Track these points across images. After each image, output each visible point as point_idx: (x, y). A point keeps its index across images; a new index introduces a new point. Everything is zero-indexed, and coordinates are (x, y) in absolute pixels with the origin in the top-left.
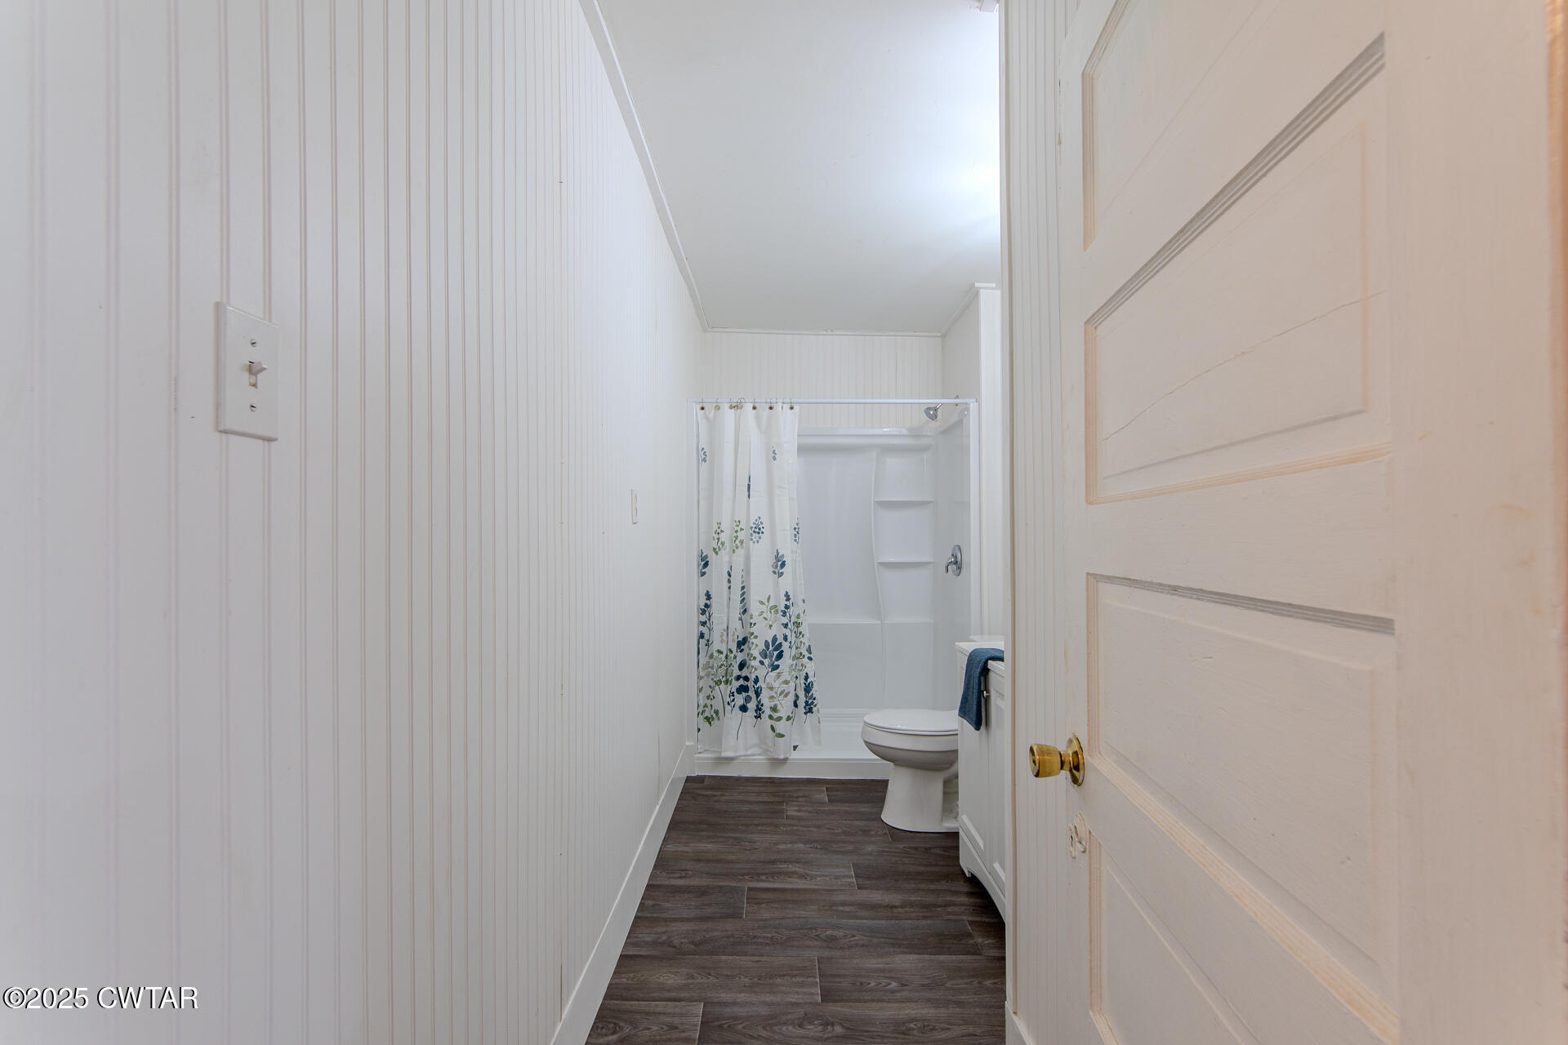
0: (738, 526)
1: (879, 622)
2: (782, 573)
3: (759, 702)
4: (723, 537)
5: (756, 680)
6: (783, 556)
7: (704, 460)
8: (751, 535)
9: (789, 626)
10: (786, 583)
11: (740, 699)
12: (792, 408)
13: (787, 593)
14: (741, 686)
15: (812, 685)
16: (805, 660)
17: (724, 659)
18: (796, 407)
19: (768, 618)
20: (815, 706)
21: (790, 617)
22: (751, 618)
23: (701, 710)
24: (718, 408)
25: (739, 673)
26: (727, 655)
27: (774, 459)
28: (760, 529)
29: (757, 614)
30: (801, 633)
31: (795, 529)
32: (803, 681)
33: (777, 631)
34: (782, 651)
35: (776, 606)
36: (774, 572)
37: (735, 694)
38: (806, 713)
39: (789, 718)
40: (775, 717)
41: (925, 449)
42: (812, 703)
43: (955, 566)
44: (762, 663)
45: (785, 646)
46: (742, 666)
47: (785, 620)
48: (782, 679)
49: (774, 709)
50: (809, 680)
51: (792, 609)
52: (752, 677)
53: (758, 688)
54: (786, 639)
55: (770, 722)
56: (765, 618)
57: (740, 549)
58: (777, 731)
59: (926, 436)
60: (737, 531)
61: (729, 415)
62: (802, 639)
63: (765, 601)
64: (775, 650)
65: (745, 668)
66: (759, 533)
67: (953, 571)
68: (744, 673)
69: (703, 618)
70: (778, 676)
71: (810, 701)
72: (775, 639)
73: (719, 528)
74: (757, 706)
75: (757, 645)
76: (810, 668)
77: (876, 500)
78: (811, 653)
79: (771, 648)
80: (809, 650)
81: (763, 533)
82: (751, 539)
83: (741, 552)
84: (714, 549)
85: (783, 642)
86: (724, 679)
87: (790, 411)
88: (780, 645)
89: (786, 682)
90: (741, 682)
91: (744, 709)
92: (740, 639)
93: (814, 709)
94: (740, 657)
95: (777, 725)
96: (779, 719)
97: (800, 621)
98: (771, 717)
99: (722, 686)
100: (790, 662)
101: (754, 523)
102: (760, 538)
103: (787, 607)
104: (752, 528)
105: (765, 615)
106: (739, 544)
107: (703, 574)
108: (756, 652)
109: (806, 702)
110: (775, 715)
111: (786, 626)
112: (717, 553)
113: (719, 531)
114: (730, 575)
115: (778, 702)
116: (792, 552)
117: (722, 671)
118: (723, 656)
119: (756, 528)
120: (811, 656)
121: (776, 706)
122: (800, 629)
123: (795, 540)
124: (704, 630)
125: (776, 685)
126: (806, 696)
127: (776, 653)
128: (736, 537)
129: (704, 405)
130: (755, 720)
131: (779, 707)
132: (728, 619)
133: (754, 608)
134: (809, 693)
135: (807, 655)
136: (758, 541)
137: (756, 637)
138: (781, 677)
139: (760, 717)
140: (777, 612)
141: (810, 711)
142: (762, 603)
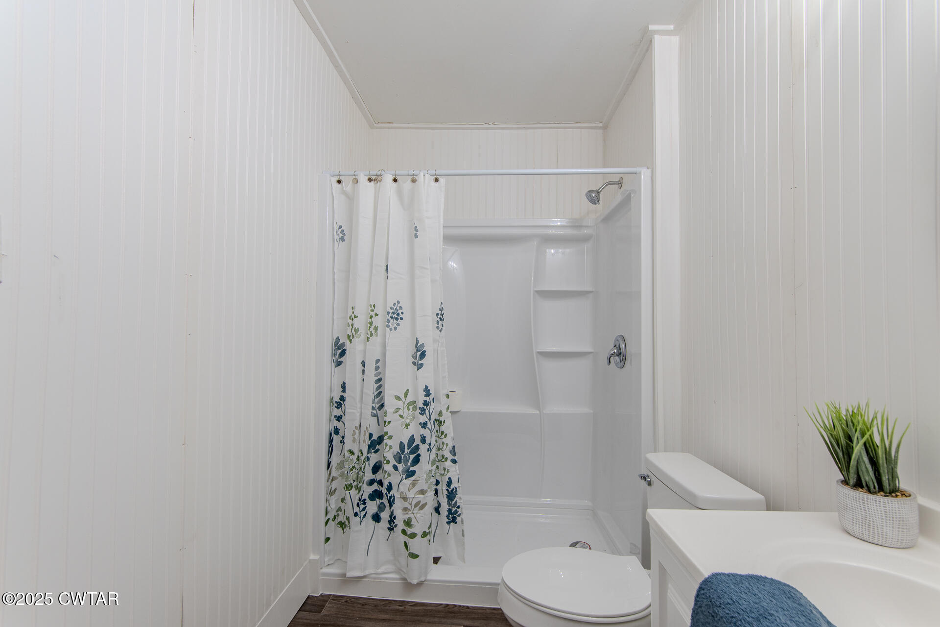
0: (372, 311)
1: (538, 412)
2: (422, 365)
3: (392, 512)
4: (357, 323)
5: (390, 488)
6: (423, 345)
7: (342, 239)
8: (388, 321)
9: (429, 425)
10: (426, 376)
11: (372, 507)
12: (436, 180)
13: (427, 387)
14: (376, 491)
15: (456, 491)
16: (448, 463)
17: (355, 461)
18: (442, 180)
19: (405, 416)
20: (459, 516)
21: (430, 415)
22: (386, 416)
23: (331, 516)
24: (356, 181)
25: (373, 477)
26: (358, 456)
27: (416, 236)
28: (398, 315)
29: (392, 410)
30: (442, 433)
31: (437, 314)
32: (445, 487)
33: (414, 430)
34: (419, 455)
35: (415, 402)
36: (414, 363)
37: (368, 501)
38: (448, 523)
39: (425, 535)
40: (409, 533)
41: (585, 239)
42: (456, 512)
43: (617, 358)
44: (396, 468)
45: (423, 448)
46: (376, 468)
47: (423, 419)
48: (417, 488)
49: (408, 523)
50: (452, 487)
51: (432, 405)
52: (386, 483)
53: (391, 497)
54: (423, 440)
55: (403, 538)
56: (401, 416)
57: (374, 336)
58: (411, 551)
59: (587, 227)
60: (371, 317)
61: (366, 189)
62: (444, 440)
63: (402, 396)
64: (411, 453)
65: (380, 471)
66: (397, 319)
67: (616, 364)
68: (379, 476)
69: (338, 412)
70: (414, 484)
71: (454, 510)
72: (412, 440)
73: (353, 313)
74: (391, 517)
75: (391, 447)
76: (454, 472)
77: (535, 289)
78: (455, 455)
79: (406, 451)
80: (453, 452)
81: (402, 319)
82: (388, 326)
83: (376, 340)
84: (349, 336)
85: (421, 444)
86: (355, 484)
87: (433, 183)
88: (417, 447)
89: (422, 492)
90: (375, 486)
91: (376, 518)
92: (375, 437)
93: (458, 519)
94: (374, 458)
95: (410, 542)
96: (413, 536)
97: (442, 419)
98: (404, 532)
99: (353, 492)
100: (429, 467)
101: (391, 308)
102: (398, 324)
103: (426, 403)
104: (388, 313)
105: (401, 412)
106: (373, 332)
107: (339, 364)
108: (389, 456)
109: (450, 511)
110: (409, 531)
111: (424, 425)
112: (351, 341)
113: (353, 317)
114: (364, 366)
115: (412, 516)
116: (435, 341)
117: (353, 474)
118: (354, 457)
119: (393, 313)
120: (456, 458)
121: (409, 519)
122: (443, 428)
123: (438, 328)
124: (339, 425)
125: (411, 495)
126: (449, 504)
127: (412, 457)
128: (371, 323)
129: (341, 178)
130: (388, 532)
131: (413, 522)
132: (361, 415)
133: (390, 404)
134: (452, 500)
135: (450, 457)
136: (395, 329)
137: (390, 437)
138: (416, 486)
139: (393, 529)
140: (415, 409)
141: (454, 520)
142: (398, 398)
